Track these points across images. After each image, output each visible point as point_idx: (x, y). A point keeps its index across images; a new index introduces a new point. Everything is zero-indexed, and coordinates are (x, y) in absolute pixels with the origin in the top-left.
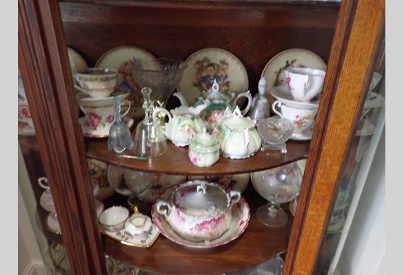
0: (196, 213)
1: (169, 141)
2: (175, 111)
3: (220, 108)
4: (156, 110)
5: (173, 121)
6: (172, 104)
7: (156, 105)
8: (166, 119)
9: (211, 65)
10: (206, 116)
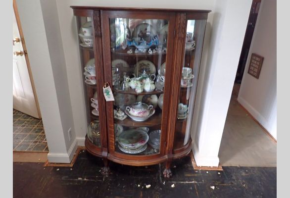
0: (138, 110)
1: (130, 87)
2: (132, 79)
3: (145, 78)
4: (127, 78)
5: (132, 81)
6: (132, 77)
7: (127, 77)
8: (130, 81)
9: (144, 65)
10: (141, 80)
